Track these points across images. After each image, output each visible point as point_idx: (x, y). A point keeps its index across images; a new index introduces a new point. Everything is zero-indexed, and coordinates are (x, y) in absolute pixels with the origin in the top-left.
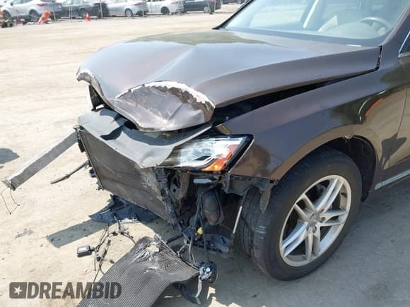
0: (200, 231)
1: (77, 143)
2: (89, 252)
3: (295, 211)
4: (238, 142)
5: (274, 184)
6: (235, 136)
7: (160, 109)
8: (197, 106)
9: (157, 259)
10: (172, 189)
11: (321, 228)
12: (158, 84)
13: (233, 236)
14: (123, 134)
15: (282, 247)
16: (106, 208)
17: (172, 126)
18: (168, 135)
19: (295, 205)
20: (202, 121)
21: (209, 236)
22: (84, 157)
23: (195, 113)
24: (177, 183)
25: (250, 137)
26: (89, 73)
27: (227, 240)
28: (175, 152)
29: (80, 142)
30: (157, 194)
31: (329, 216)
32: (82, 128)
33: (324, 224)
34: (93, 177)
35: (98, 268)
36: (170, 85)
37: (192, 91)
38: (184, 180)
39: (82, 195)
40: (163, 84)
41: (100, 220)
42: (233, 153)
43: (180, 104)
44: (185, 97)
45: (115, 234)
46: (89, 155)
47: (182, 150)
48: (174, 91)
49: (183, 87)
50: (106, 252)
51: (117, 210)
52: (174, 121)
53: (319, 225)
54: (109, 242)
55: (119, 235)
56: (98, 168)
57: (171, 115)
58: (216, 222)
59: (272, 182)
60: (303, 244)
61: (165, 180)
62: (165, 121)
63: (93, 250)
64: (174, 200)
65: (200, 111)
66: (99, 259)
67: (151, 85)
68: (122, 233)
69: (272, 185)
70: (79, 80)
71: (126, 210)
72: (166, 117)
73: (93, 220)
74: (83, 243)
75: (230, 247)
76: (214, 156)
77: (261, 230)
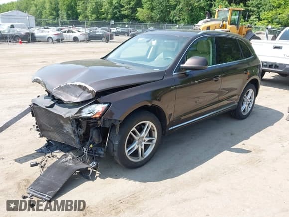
0: (91, 146)
1: (31, 113)
2: (37, 164)
3: (130, 135)
4: (106, 105)
5: (121, 122)
6: (104, 103)
7: (73, 93)
8: (89, 92)
9: (71, 161)
10: (79, 130)
11: (144, 144)
12: (73, 84)
13: (105, 147)
14: (55, 105)
15: (126, 151)
16: (44, 147)
17: (79, 100)
18: (77, 104)
19: (130, 132)
20: (91, 98)
21: (95, 148)
22: (34, 120)
23: (88, 95)
24: (81, 127)
25: (110, 103)
26: (39, 78)
27: (103, 149)
28: (80, 111)
29: (32, 112)
30: (71, 134)
31: (147, 139)
32: (35, 104)
33: (145, 143)
34: (38, 130)
35: (42, 170)
36: (78, 84)
37: (87, 86)
38: (84, 124)
39: (30, 142)
40: (75, 84)
41: (41, 152)
42: (104, 110)
43: (82, 91)
44: (84, 88)
45: (49, 157)
46: (37, 119)
47: (83, 110)
48: (80, 86)
49: (83, 85)
50: (45, 164)
51: (50, 147)
52: (80, 98)
53: (143, 143)
54: (47, 160)
55: (52, 157)
56: (41, 125)
57: (78, 95)
58: (99, 141)
59: (119, 121)
60: (137, 151)
61: (75, 126)
62: (76, 98)
63: (38, 164)
64: (79, 135)
65: (90, 94)
66: (42, 167)
67: (70, 84)
68: (53, 157)
69: (120, 123)
70: (33, 82)
71: (54, 147)
72: (76, 96)
73: (37, 152)
74: (33, 161)
75: (104, 152)
76: (96, 111)
77: (116, 142)
